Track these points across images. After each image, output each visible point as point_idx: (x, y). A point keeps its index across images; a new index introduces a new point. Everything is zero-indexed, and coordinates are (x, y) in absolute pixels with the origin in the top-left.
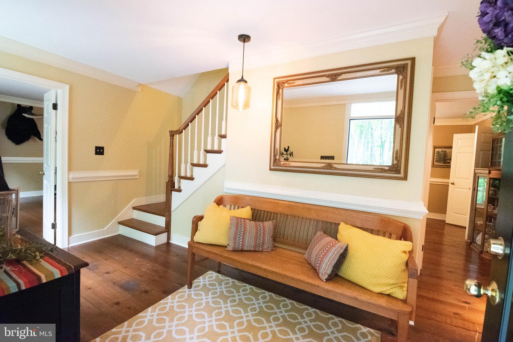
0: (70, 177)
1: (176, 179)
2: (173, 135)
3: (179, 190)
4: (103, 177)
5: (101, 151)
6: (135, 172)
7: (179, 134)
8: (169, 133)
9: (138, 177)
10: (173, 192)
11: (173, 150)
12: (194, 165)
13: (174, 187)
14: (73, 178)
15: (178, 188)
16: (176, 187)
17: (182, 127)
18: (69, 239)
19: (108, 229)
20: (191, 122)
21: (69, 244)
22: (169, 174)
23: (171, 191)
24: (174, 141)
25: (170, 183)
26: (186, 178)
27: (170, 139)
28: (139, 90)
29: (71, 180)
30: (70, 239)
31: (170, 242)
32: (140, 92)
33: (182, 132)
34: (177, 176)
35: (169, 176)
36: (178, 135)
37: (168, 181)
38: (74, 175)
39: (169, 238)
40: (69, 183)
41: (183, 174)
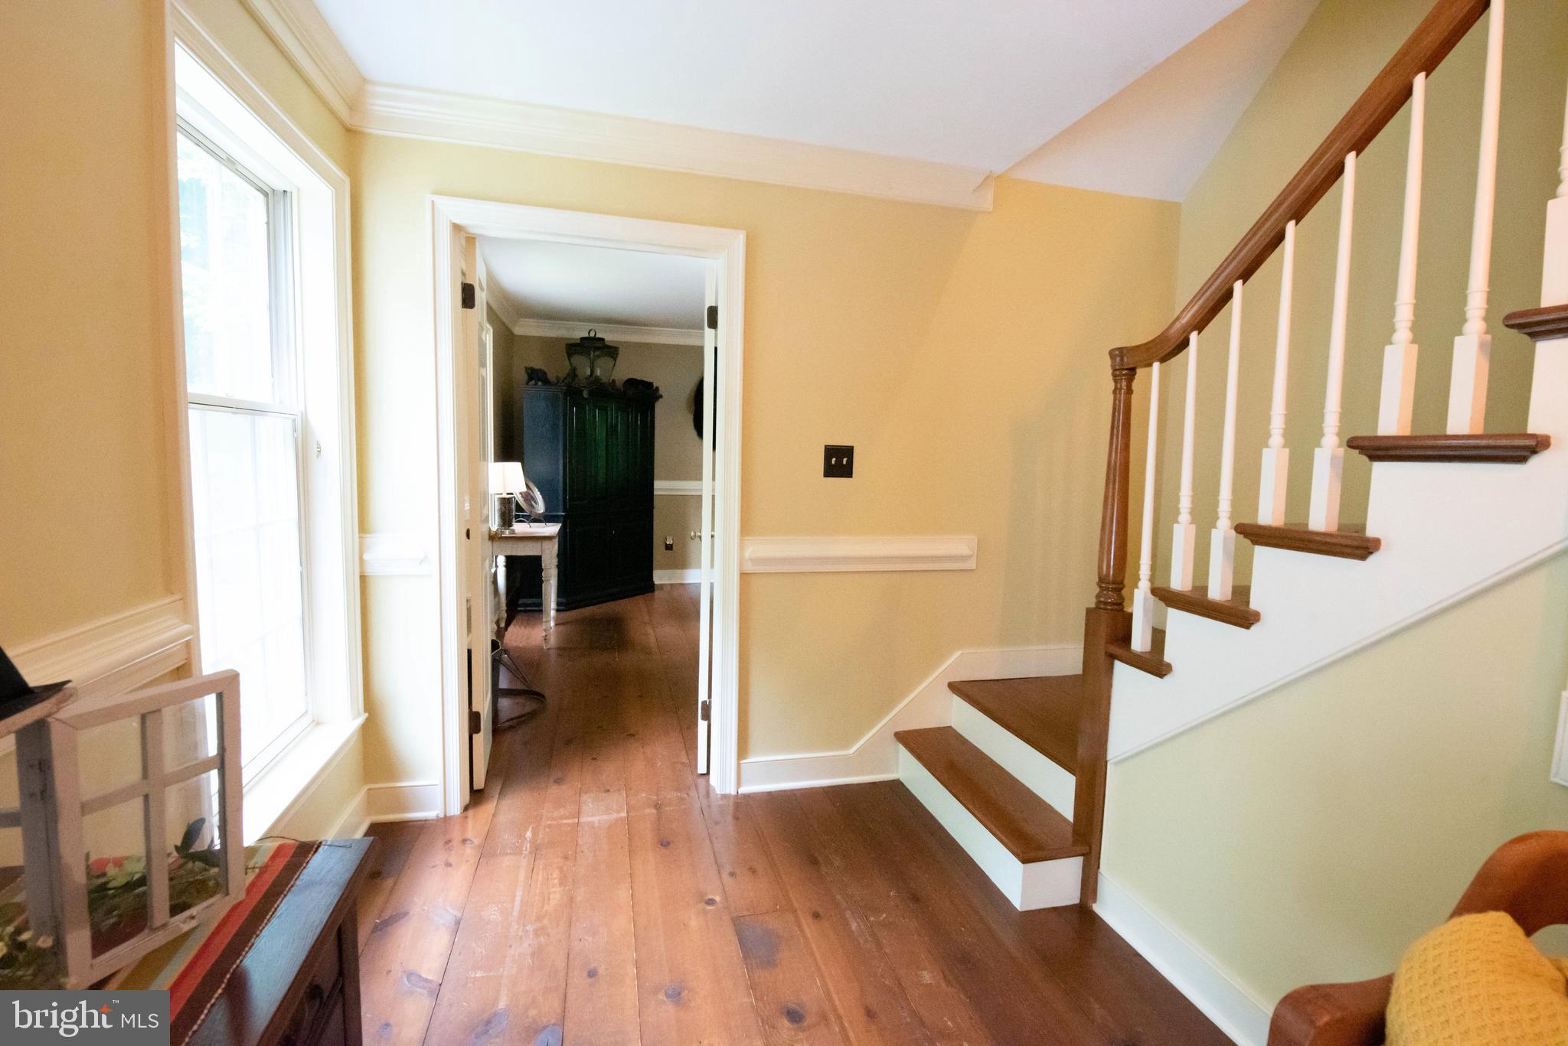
0: (747, 554)
1: (1140, 603)
2: (1132, 371)
3: (1155, 664)
4: (846, 560)
5: (845, 460)
6: (959, 546)
7: (1163, 360)
8: (1108, 361)
9: (971, 564)
10: (1118, 665)
11: (1126, 447)
12: (1254, 534)
13: (1127, 639)
14: (756, 561)
15: (1147, 647)
16: (1140, 642)
17: (1184, 320)
18: (739, 765)
19: (860, 753)
20: (1246, 276)
21: (739, 784)
22: (1100, 567)
23: (1112, 657)
24: (1135, 399)
25: (1104, 617)
26: (1196, 603)
27: (1114, 392)
28: (988, 203)
29: (749, 568)
30: (743, 767)
31: (1097, 908)
32: (989, 213)
33: (1184, 344)
34: (1144, 585)
35: (1102, 580)
36: (1156, 365)
37: (1097, 608)
38: (762, 549)
39: (1089, 884)
40: (744, 576)
41: (1179, 580)
